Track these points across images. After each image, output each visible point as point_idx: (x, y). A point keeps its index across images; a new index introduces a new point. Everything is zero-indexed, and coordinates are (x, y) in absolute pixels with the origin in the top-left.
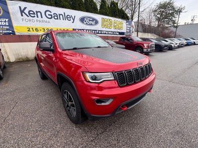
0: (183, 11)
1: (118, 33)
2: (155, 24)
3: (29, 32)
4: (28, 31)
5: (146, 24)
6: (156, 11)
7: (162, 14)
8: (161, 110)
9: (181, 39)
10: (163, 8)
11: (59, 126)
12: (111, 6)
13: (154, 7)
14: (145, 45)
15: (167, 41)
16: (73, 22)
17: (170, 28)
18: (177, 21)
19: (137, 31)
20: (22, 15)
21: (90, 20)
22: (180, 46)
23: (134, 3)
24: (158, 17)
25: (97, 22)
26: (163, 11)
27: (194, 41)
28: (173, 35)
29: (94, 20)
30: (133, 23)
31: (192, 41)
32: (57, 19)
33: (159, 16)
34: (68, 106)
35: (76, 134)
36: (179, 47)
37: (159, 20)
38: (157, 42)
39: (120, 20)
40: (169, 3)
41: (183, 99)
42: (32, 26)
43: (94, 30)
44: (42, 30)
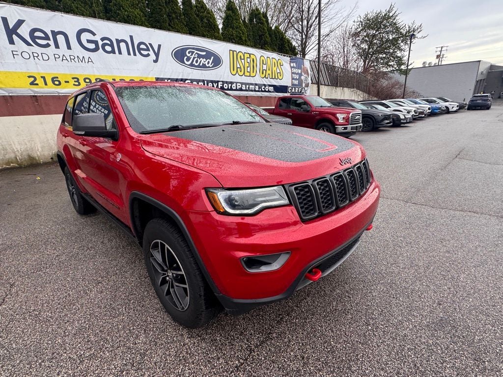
0: (418, 35)
1: (271, 89)
2: (356, 65)
3: (35, 88)
4: (32, 84)
5: (337, 65)
6: (356, 34)
7: (371, 42)
8: (396, 271)
9: (418, 100)
10: (373, 29)
11: (142, 337)
12: (251, 20)
13: (352, 25)
14: (340, 116)
15: (387, 107)
16: (156, 61)
17: (391, 75)
18: (405, 58)
19: (318, 84)
20: (12, 42)
21: (200, 56)
22: (418, 117)
23: (305, 15)
24: (364, 50)
25: (217, 62)
26: (374, 36)
27: (447, 104)
28: (399, 92)
29: (209, 54)
30: (307, 64)
31: (443, 104)
32: (113, 52)
33: (364, 46)
34: (164, 281)
35: (192, 355)
36: (415, 119)
37: (365, 55)
38: (364, 108)
39: (275, 55)
40: (387, 17)
41: (442, 241)
42: (43, 72)
43: (212, 82)
44: (72, 82)
